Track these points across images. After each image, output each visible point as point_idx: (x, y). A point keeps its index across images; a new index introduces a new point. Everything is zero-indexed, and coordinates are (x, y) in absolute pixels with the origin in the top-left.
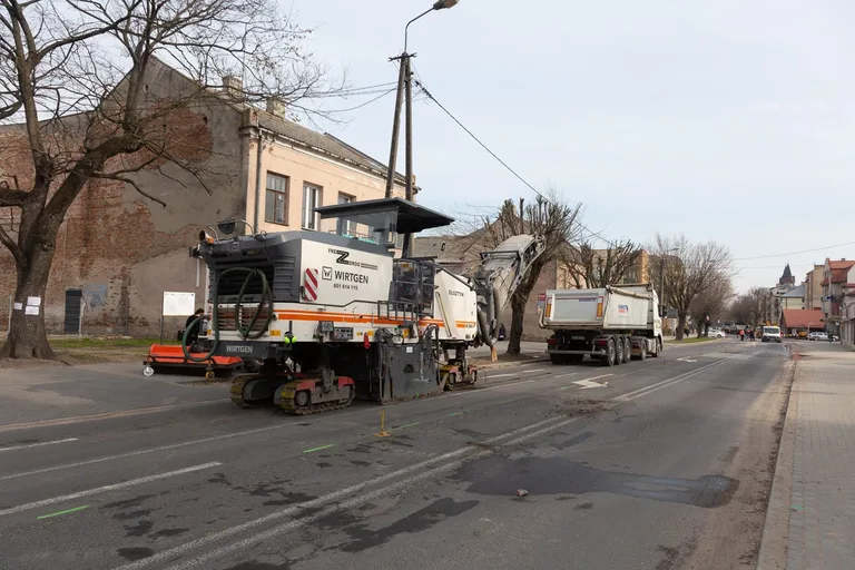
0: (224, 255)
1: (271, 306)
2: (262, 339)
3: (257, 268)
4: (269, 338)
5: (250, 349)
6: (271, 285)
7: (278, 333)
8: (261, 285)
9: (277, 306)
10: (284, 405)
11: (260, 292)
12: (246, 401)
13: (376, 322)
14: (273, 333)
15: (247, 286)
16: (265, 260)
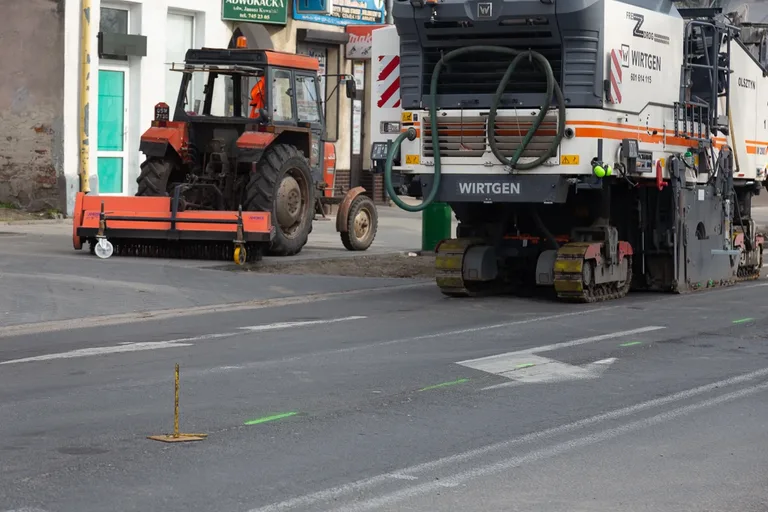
0: (453, 24)
1: (562, 115)
2: (542, 171)
3: (534, 48)
4: (556, 167)
5: (516, 189)
6: (558, 77)
7: (575, 160)
8: (544, 78)
9: (573, 114)
10: (561, 284)
11: (543, 90)
12: (468, 284)
13: (670, 141)
14: (565, 161)
15: (512, 77)
16: (548, 34)
